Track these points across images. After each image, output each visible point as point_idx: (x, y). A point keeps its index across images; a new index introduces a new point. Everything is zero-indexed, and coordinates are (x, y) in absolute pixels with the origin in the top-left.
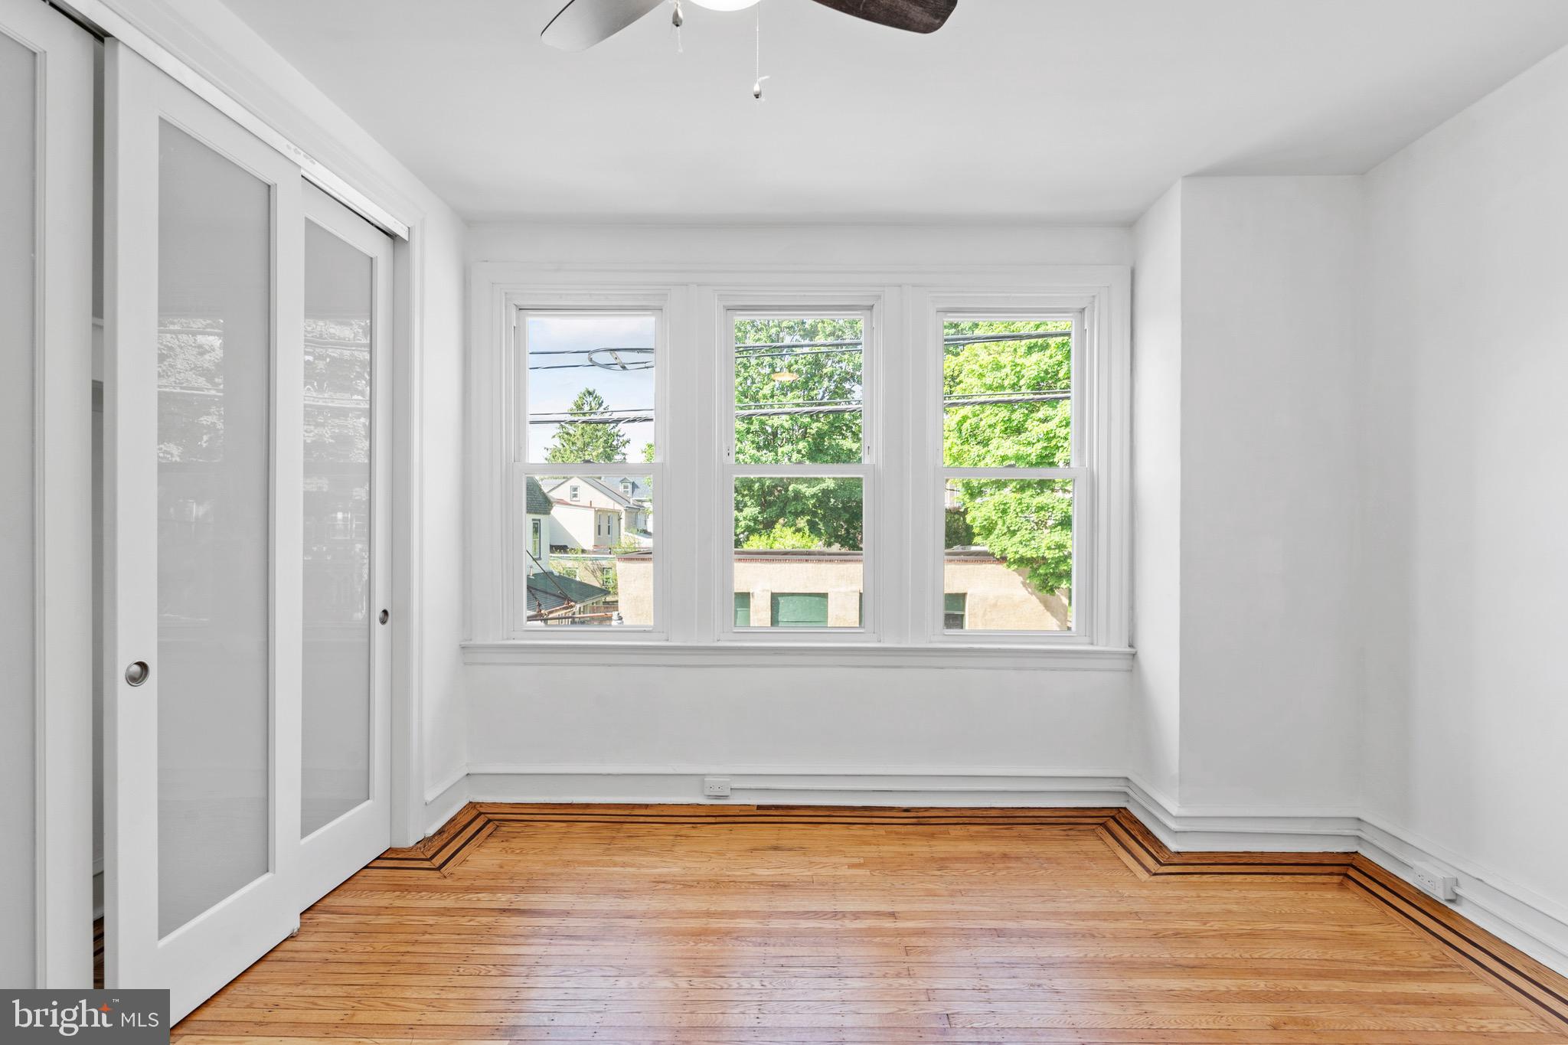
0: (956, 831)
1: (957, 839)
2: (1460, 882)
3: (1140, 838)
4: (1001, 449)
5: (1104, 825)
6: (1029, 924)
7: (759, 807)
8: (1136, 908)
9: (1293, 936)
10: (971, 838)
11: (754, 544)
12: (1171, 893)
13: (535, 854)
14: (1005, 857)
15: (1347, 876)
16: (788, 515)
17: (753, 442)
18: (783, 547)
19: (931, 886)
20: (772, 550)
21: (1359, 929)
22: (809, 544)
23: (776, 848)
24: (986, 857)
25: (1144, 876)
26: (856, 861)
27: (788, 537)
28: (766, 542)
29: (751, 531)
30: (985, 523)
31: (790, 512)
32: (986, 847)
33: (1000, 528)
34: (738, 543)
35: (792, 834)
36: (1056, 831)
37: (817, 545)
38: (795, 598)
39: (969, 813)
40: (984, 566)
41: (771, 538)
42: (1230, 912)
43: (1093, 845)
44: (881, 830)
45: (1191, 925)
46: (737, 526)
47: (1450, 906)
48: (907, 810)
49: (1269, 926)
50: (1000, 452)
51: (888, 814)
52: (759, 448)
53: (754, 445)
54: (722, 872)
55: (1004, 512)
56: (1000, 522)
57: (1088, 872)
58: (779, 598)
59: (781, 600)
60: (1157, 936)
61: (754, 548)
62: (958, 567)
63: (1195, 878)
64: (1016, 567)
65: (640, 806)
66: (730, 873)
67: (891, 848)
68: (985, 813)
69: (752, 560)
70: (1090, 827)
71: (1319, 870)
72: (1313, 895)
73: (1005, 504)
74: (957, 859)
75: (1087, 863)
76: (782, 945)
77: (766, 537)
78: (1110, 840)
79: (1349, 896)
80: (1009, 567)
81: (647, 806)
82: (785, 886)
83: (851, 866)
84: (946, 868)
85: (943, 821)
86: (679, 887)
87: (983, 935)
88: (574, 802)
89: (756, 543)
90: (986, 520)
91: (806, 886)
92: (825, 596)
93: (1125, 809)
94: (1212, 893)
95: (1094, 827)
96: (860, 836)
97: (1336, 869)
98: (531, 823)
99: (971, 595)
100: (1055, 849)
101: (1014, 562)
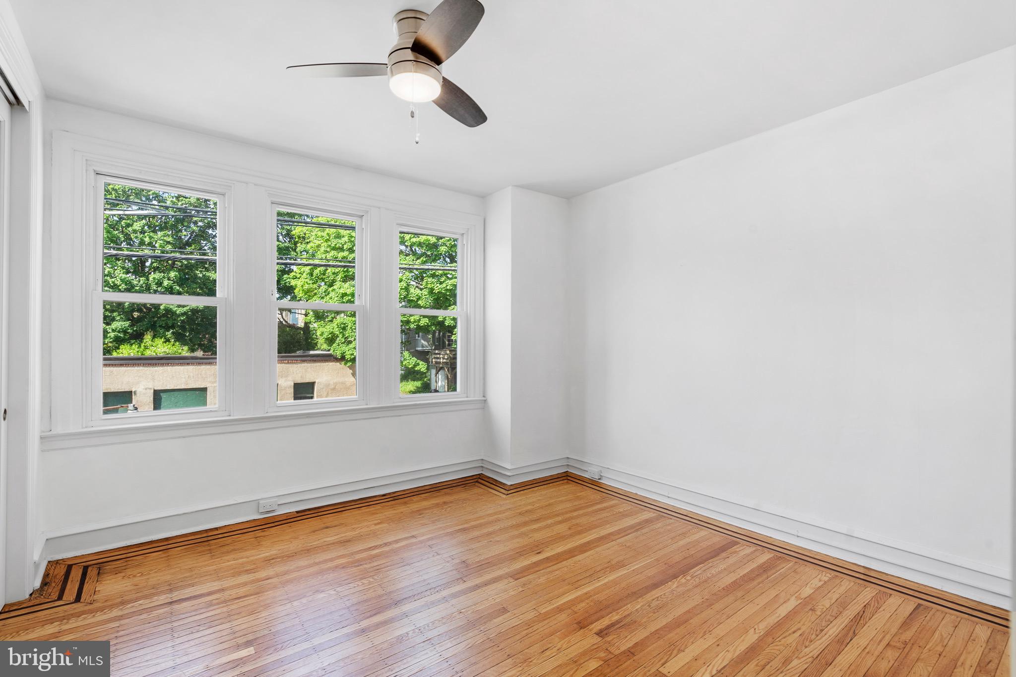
0: (415, 499)
1: (418, 501)
2: (602, 471)
3: (494, 483)
4: (342, 289)
5: (477, 482)
6: (473, 523)
7: (297, 512)
8: (508, 507)
9: (562, 502)
10: (425, 499)
11: (124, 352)
12: (517, 499)
13: (156, 572)
14: (445, 503)
15: (567, 479)
16: (158, 329)
17: (123, 268)
18: (154, 354)
19: (421, 522)
20: (143, 356)
21: (579, 494)
22: (180, 351)
23: (327, 528)
24: (437, 505)
25: (504, 496)
26: (376, 522)
27: (159, 346)
28: (136, 349)
29: (119, 341)
30: (330, 336)
31: (160, 326)
32: (434, 501)
33: (340, 339)
34: (107, 351)
35: (330, 519)
36: (459, 488)
37: (185, 351)
38: (176, 393)
39: (416, 490)
40: (327, 363)
41: (142, 347)
42: (539, 500)
43: (478, 490)
44: (378, 507)
45: (529, 507)
46: (105, 337)
47: (599, 481)
48: (384, 495)
49: (553, 501)
50: (342, 291)
51: (375, 499)
52: (128, 272)
53: (124, 270)
54: (304, 545)
55: (344, 329)
56: (341, 336)
57: (483, 500)
58: (161, 394)
59: (164, 396)
60: (520, 514)
61: (126, 355)
62: (309, 365)
63: (522, 492)
64: (351, 363)
65: (211, 530)
66: (311, 544)
67: (389, 513)
68: (423, 488)
69: (121, 365)
70: (472, 484)
71: (559, 480)
72: (561, 488)
73: (344, 324)
74: (425, 509)
75: (480, 497)
76: (370, 563)
77: (137, 346)
78: (483, 487)
79: (571, 485)
80: (346, 364)
81: (216, 529)
82: (349, 541)
83: (376, 524)
84: (423, 514)
85: (406, 496)
86: (285, 558)
87: (458, 532)
88: (154, 540)
89: (126, 351)
90: (330, 334)
91: (360, 538)
92: (204, 390)
93: (482, 474)
94: (530, 496)
95: (474, 483)
96: (370, 511)
97: (564, 478)
98: (131, 559)
99: (318, 383)
100: (464, 495)
101: (350, 361)
